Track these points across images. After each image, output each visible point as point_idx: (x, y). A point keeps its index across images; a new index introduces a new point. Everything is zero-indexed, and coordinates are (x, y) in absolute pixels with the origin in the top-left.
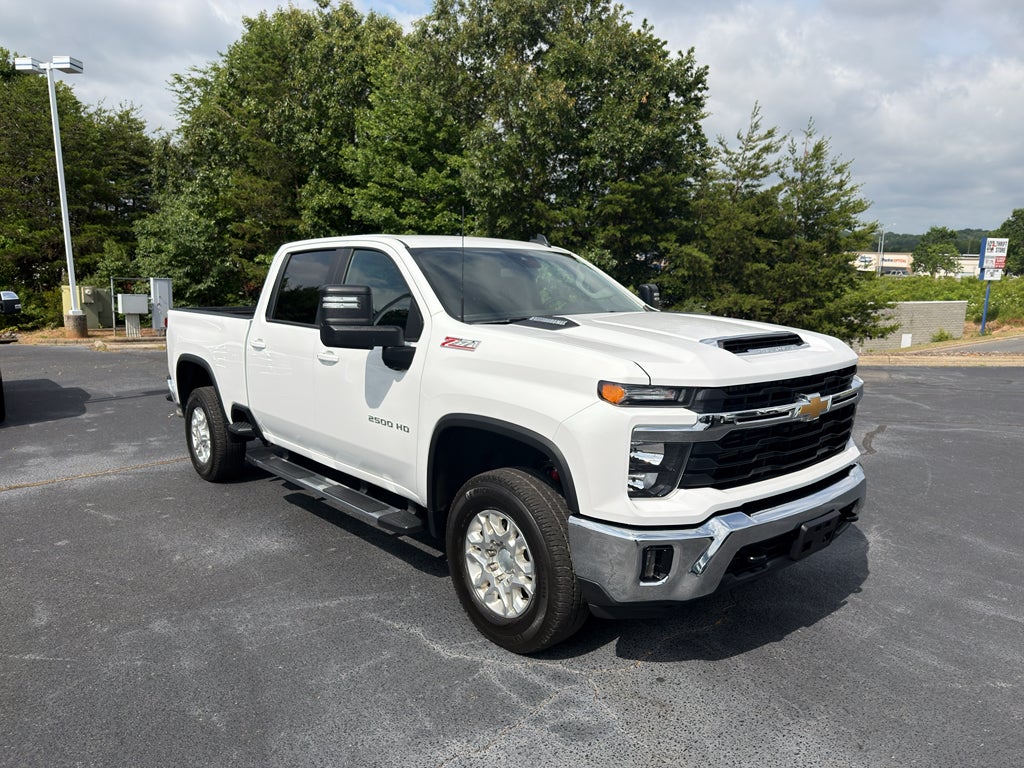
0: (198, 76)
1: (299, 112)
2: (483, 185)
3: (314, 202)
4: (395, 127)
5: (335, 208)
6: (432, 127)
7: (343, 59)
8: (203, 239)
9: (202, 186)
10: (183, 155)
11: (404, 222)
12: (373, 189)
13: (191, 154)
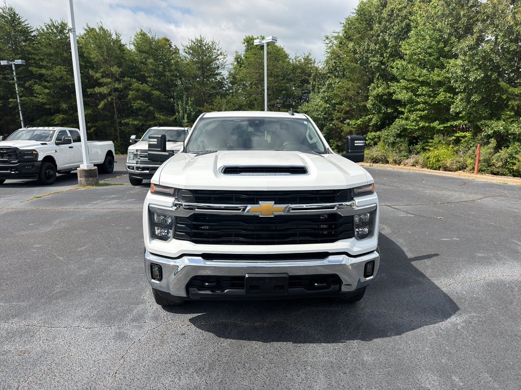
0: (336, 35)
1: (372, 46)
2: (463, 76)
3: (375, 93)
4: (420, 47)
5: (385, 95)
6: (441, 45)
7: (398, 15)
8: (323, 114)
9: (328, 88)
10: (324, 74)
11: (418, 100)
12: (403, 83)
13: (328, 73)
